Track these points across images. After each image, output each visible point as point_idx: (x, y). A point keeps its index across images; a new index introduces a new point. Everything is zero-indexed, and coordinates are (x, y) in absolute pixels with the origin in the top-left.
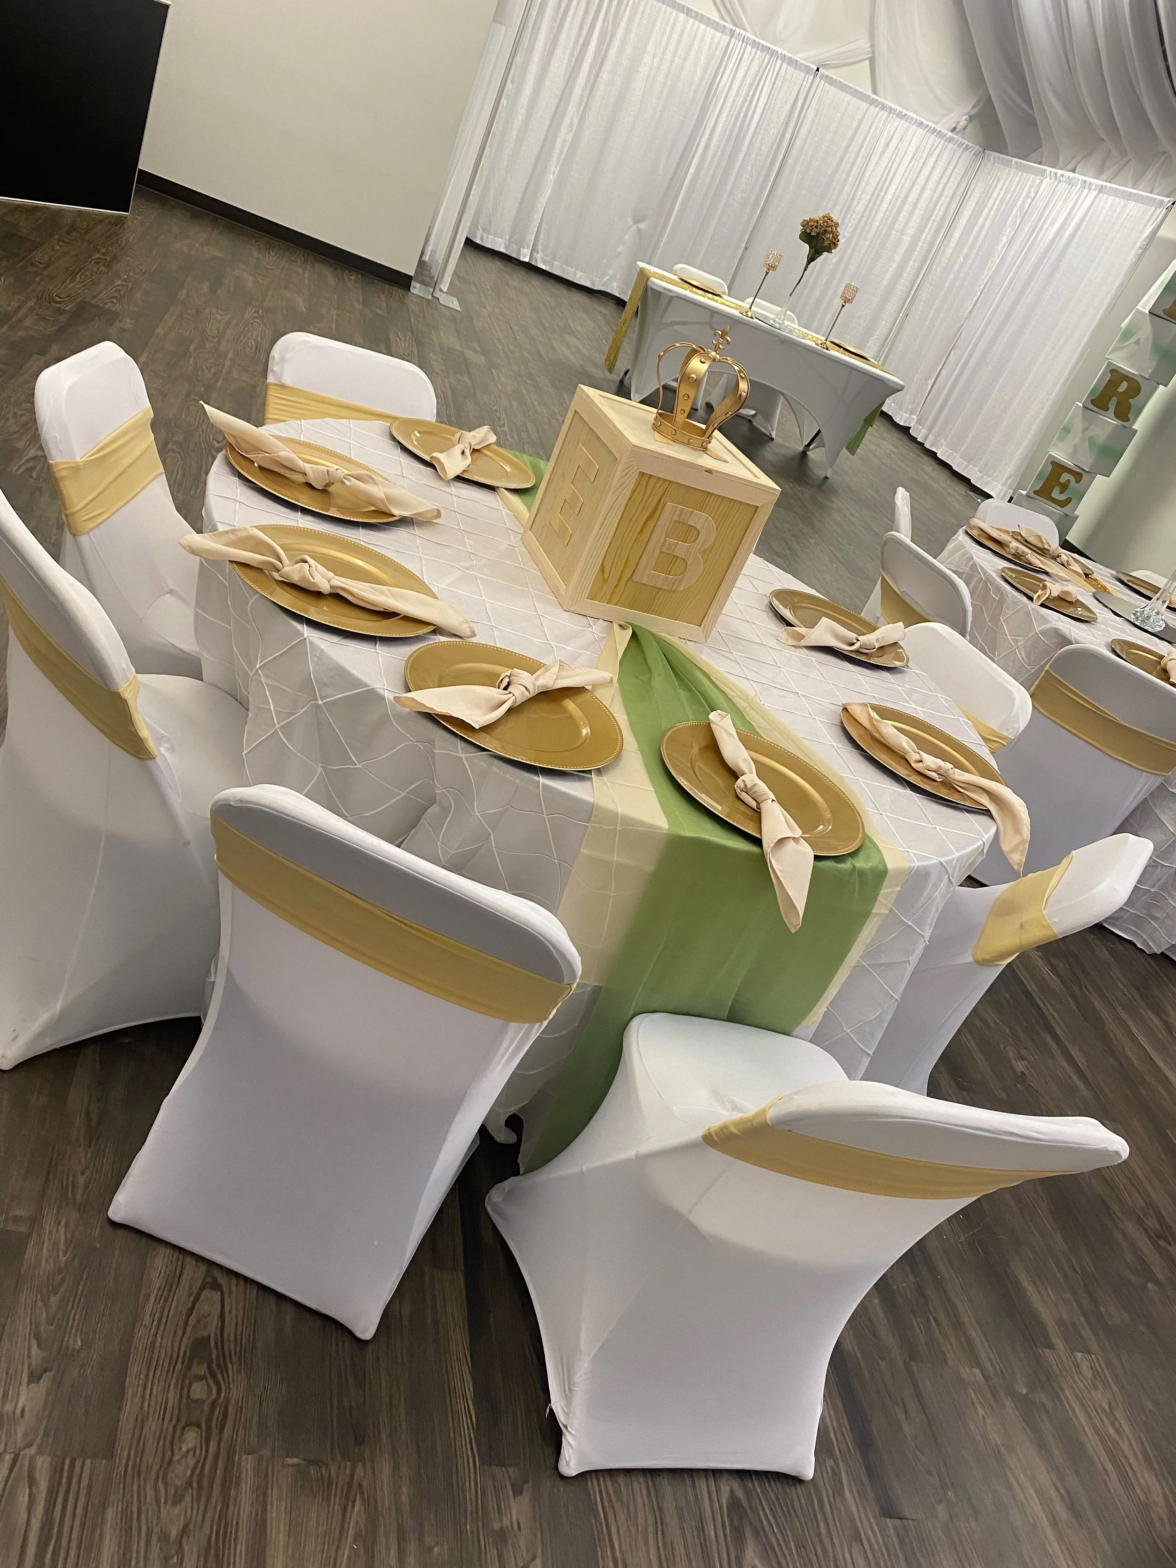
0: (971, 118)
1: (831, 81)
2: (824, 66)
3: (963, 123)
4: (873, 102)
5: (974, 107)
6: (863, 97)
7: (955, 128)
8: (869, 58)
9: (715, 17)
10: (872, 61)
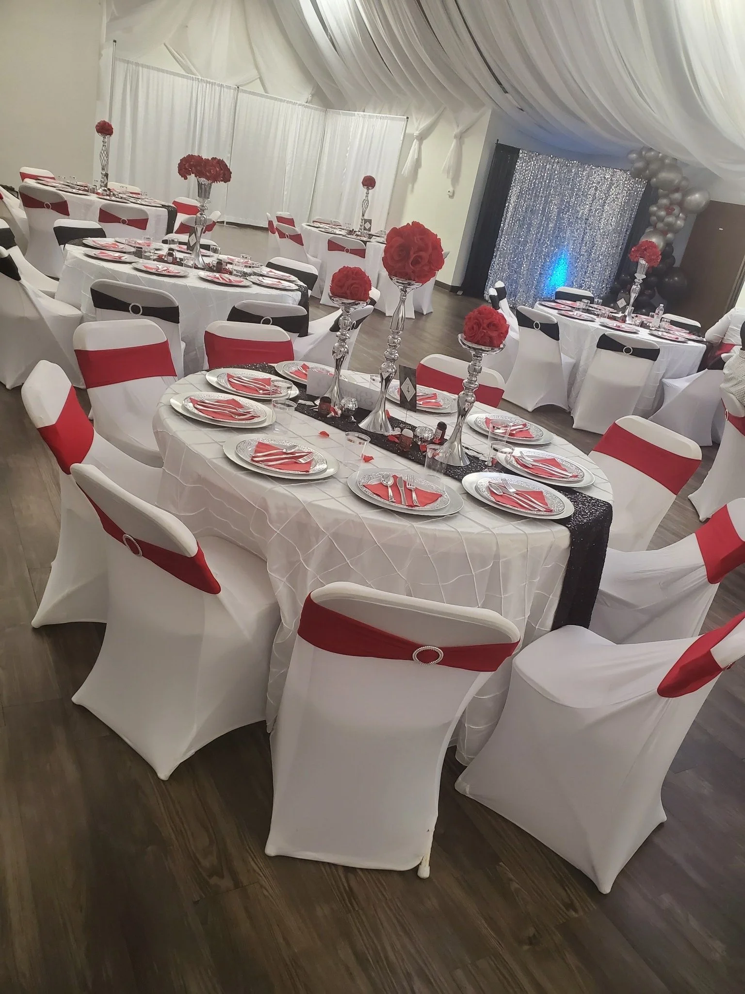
0: (313, 95)
1: (245, 92)
2: (242, 86)
3: (310, 98)
4: (267, 97)
5: (312, 90)
6: (261, 96)
7: (307, 101)
8: (259, 78)
9: (185, 73)
10: (261, 79)
